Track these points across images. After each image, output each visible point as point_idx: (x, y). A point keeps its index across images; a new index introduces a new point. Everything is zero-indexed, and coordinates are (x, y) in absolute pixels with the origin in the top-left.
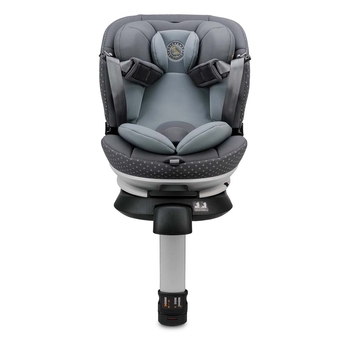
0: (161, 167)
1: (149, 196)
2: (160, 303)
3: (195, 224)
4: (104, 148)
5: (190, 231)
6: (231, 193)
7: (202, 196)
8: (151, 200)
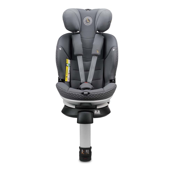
0: (80, 95)
1: (76, 108)
2: (80, 152)
3: (94, 119)
4: (57, 88)
5: (92, 122)
6: (110, 106)
7: (98, 107)
8: (76, 109)
